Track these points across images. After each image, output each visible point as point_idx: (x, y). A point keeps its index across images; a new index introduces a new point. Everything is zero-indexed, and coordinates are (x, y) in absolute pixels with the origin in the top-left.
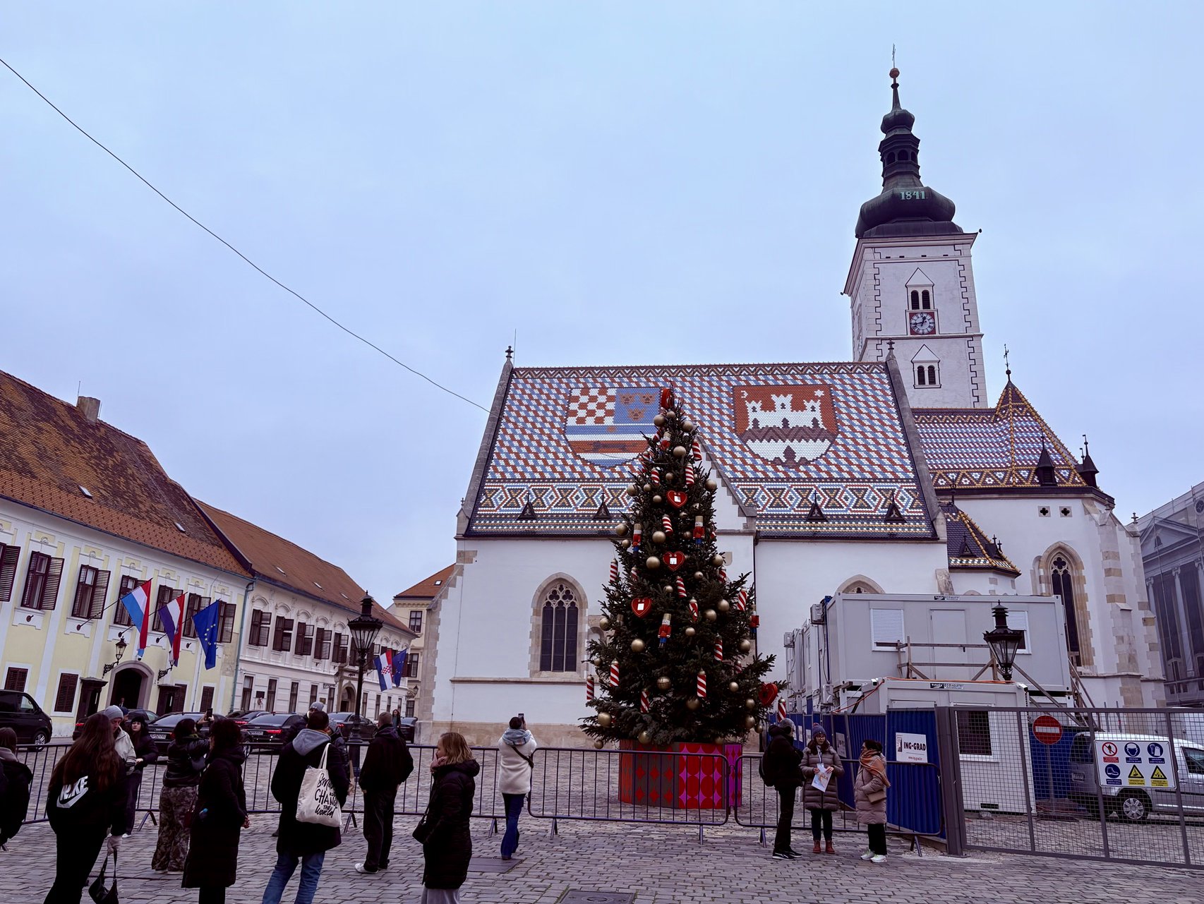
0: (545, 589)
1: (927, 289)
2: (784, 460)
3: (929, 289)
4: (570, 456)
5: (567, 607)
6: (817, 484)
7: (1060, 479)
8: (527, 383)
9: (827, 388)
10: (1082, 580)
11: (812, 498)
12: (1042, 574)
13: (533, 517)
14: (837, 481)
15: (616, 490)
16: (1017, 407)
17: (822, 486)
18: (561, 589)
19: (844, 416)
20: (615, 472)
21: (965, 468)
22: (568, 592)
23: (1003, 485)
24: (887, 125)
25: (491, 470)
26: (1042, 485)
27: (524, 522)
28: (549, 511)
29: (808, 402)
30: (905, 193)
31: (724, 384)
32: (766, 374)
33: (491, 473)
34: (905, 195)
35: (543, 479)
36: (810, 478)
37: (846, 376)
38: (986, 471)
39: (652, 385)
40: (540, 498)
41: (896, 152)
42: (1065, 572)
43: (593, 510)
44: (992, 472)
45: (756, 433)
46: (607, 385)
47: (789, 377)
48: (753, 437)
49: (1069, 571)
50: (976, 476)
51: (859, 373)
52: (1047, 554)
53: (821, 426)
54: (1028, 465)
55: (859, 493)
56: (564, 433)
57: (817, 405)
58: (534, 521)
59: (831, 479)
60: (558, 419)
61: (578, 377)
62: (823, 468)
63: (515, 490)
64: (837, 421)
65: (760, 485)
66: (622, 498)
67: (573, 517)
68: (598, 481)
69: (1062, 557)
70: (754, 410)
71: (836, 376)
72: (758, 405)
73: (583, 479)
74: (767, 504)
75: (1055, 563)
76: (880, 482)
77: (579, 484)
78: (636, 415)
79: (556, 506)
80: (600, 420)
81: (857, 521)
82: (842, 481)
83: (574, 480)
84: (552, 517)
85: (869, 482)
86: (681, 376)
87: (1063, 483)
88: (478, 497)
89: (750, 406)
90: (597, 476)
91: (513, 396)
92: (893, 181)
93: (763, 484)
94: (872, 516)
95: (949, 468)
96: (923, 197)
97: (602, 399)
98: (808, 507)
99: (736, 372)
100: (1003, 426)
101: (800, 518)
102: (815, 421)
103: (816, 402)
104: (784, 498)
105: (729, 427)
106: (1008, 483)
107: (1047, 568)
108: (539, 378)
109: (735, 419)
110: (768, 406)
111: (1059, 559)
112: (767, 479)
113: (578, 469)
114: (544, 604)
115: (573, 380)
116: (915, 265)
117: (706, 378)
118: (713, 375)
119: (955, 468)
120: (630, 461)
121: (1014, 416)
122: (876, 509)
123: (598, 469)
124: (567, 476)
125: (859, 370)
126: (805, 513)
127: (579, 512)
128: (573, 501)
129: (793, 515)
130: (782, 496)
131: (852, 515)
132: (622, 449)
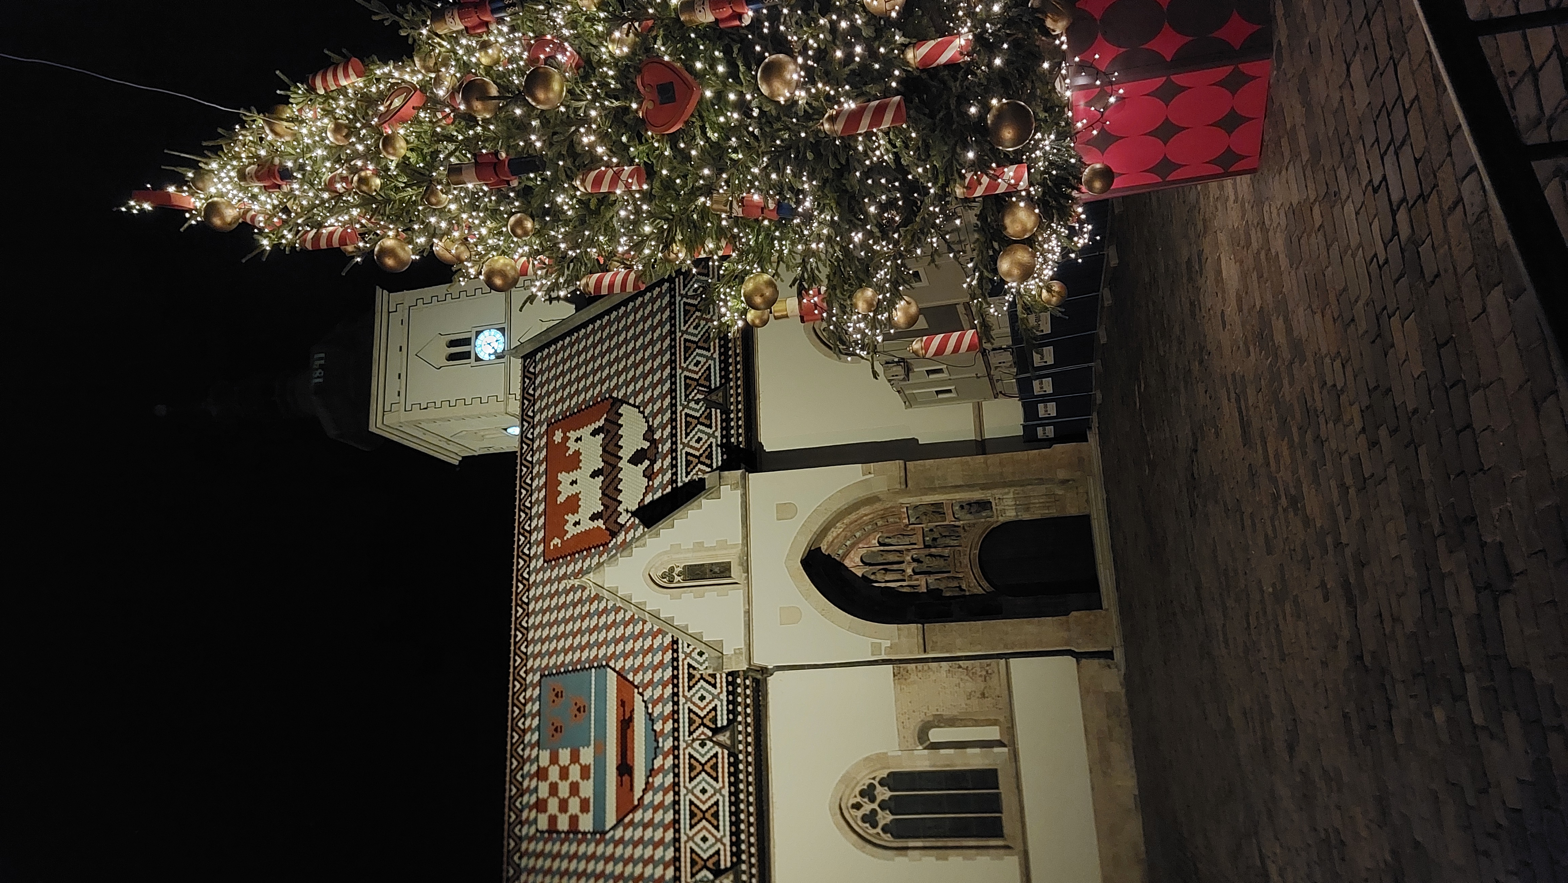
0: (859, 837)
1: (445, 342)
2: (646, 464)
3: (445, 339)
4: (638, 815)
5: (888, 794)
6: (679, 409)
9: (552, 428)
11: (697, 411)
14: (675, 383)
15: (691, 723)
17: (681, 402)
18: (857, 807)
19: (589, 395)
20: (663, 730)
22: (862, 793)
28: (727, 840)
32: (530, 519)
34: (318, 377)
35: (676, 859)
36: (673, 420)
37: (537, 407)
39: (537, 692)
40: (706, 861)
43: (723, 758)
45: (609, 512)
46: (534, 768)
48: (613, 518)
51: (534, 390)
53: (601, 423)
55: (690, 348)
56: (604, 834)
57: (573, 435)
59: (672, 391)
60: (582, 850)
62: (657, 406)
64: (595, 403)
66: (702, 709)
67: (734, 794)
68: (676, 757)
70: (576, 524)
71: (536, 419)
72: (571, 518)
73: (675, 786)
76: (674, 325)
77: (683, 792)
78: (579, 710)
79: (717, 828)
80: (585, 772)
82: (675, 376)
83: (676, 803)
84: (735, 833)
85: (675, 340)
89: (571, 531)
90: (670, 761)
98: (711, 411)
99: (525, 561)
101: (726, 420)
102: (594, 433)
103: (569, 438)
104: (698, 450)
109: (590, 549)
110: (573, 503)
113: (658, 798)
114: (887, 839)
115: (524, 831)
116: (412, 358)
117: (532, 607)
118: (528, 597)
120: (647, 707)
123: (658, 763)
124: (669, 816)
125: (531, 392)
126: (719, 415)
127: (727, 785)
128: (709, 798)
129: (721, 432)
130: (697, 454)
131: (720, 350)
132: (628, 724)
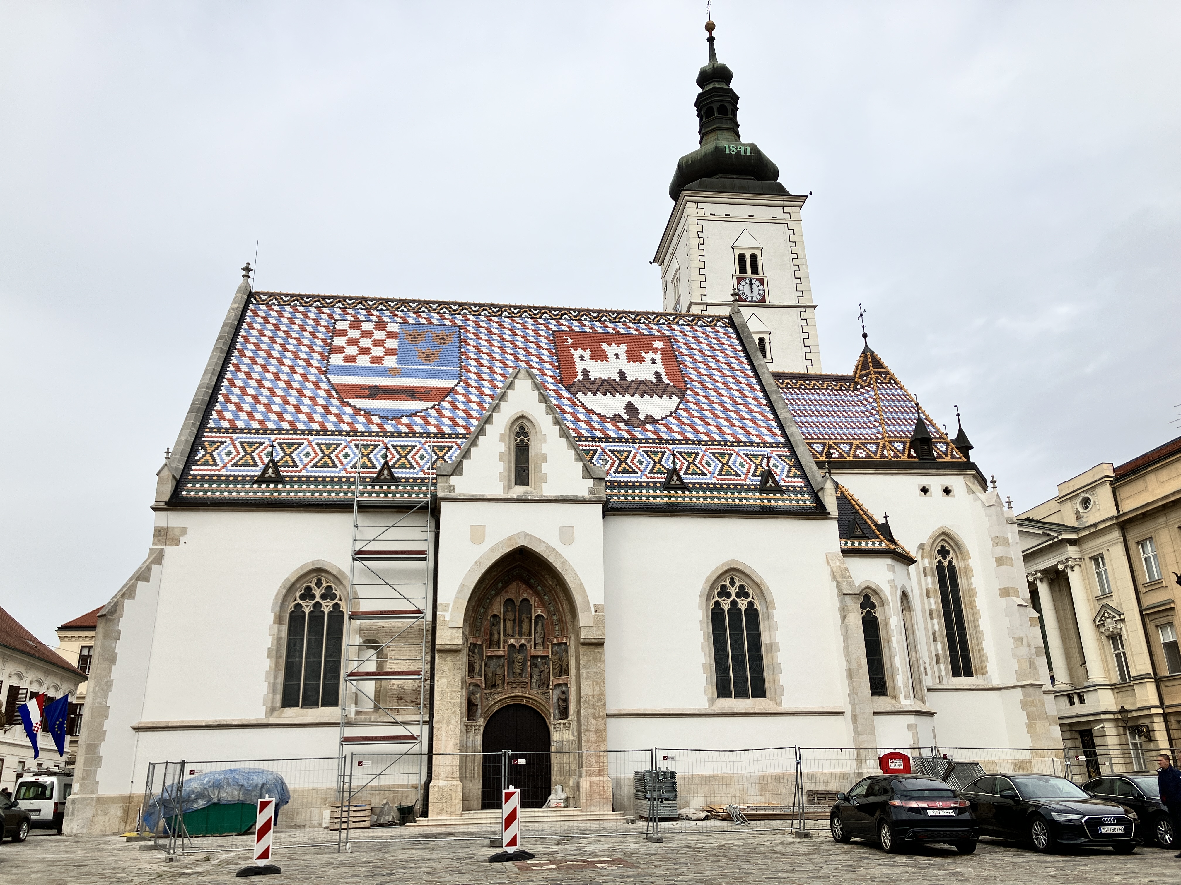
0: (293, 584)
1: (755, 252)
2: (626, 417)
3: (757, 253)
4: (335, 402)
5: (326, 611)
6: (670, 447)
7: (938, 454)
8: (273, 310)
9: (668, 340)
10: (968, 571)
11: (666, 462)
12: (927, 564)
13: (279, 479)
14: (693, 444)
15: (403, 447)
16: (880, 373)
17: (677, 448)
18: (319, 584)
19: (692, 371)
20: (401, 424)
21: (831, 439)
22: (329, 588)
23: (877, 458)
24: (703, 79)
25: (215, 415)
26: (920, 459)
27: (264, 486)
28: (304, 473)
29: (647, 353)
30: (729, 147)
31: (542, 327)
32: (591, 320)
33: (214, 420)
34: (730, 149)
35: (295, 431)
36: (661, 440)
37: (686, 328)
38: (856, 443)
39: (447, 322)
40: (290, 455)
41: (715, 106)
42: (950, 562)
43: (370, 473)
44: (863, 444)
45: (588, 385)
46: (386, 319)
47: (620, 324)
48: (583, 388)
49: (954, 561)
50: (846, 448)
51: (701, 326)
52: (931, 541)
53: (666, 380)
54: (901, 437)
55: (724, 459)
56: (325, 373)
57: (658, 357)
58: (280, 486)
59: (687, 441)
60: (316, 356)
61: (346, 308)
62: (675, 428)
63: (251, 444)
64: (683, 377)
65: (600, 446)
66: (413, 457)
67: (340, 481)
68: (377, 435)
69: (945, 544)
70: (582, 358)
71: (675, 327)
72: (587, 354)
73: (354, 432)
74: (610, 468)
75: (938, 551)
76: (745, 446)
77: (349, 439)
78: (428, 356)
79: (315, 466)
80: (377, 360)
81: (726, 490)
82: (700, 444)
83: (340, 433)
84: (308, 480)
85: (732, 445)
86: (485, 315)
87: (940, 457)
88: (193, 451)
89: (576, 354)
90: (375, 428)
91: (250, 325)
92: (711, 137)
93: (603, 445)
94: (742, 485)
95: (813, 439)
96: (749, 153)
97: (380, 335)
98: (664, 474)
99: (556, 316)
100: (867, 393)
101: (655, 487)
102: (657, 375)
103: (656, 353)
104: (632, 461)
105: (553, 377)
106: (882, 456)
107: (931, 559)
108: (289, 305)
109: (559, 368)
110: (599, 355)
111: (943, 547)
112: (607, 439)
113: (347, 419)
114: (291, 607)
115: (338, 311)
116: (743, 225)
117: (518, 320)
118: (526, 317)
119: (819, 439)
120: (421, 411)
121: (877, 382)
122: (746, 477)
123: (376, 419)
124: (330, 427)
125: (700, 323)
126: (661, 480)
127: (348, 475)
128: (340, 461)
129: (645, 482)
130: (629, 460)
131: (719, 484)
132: (410, 396)
